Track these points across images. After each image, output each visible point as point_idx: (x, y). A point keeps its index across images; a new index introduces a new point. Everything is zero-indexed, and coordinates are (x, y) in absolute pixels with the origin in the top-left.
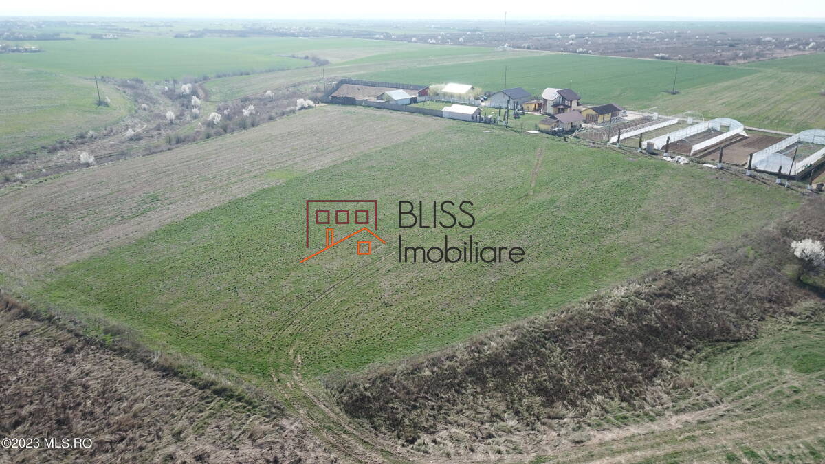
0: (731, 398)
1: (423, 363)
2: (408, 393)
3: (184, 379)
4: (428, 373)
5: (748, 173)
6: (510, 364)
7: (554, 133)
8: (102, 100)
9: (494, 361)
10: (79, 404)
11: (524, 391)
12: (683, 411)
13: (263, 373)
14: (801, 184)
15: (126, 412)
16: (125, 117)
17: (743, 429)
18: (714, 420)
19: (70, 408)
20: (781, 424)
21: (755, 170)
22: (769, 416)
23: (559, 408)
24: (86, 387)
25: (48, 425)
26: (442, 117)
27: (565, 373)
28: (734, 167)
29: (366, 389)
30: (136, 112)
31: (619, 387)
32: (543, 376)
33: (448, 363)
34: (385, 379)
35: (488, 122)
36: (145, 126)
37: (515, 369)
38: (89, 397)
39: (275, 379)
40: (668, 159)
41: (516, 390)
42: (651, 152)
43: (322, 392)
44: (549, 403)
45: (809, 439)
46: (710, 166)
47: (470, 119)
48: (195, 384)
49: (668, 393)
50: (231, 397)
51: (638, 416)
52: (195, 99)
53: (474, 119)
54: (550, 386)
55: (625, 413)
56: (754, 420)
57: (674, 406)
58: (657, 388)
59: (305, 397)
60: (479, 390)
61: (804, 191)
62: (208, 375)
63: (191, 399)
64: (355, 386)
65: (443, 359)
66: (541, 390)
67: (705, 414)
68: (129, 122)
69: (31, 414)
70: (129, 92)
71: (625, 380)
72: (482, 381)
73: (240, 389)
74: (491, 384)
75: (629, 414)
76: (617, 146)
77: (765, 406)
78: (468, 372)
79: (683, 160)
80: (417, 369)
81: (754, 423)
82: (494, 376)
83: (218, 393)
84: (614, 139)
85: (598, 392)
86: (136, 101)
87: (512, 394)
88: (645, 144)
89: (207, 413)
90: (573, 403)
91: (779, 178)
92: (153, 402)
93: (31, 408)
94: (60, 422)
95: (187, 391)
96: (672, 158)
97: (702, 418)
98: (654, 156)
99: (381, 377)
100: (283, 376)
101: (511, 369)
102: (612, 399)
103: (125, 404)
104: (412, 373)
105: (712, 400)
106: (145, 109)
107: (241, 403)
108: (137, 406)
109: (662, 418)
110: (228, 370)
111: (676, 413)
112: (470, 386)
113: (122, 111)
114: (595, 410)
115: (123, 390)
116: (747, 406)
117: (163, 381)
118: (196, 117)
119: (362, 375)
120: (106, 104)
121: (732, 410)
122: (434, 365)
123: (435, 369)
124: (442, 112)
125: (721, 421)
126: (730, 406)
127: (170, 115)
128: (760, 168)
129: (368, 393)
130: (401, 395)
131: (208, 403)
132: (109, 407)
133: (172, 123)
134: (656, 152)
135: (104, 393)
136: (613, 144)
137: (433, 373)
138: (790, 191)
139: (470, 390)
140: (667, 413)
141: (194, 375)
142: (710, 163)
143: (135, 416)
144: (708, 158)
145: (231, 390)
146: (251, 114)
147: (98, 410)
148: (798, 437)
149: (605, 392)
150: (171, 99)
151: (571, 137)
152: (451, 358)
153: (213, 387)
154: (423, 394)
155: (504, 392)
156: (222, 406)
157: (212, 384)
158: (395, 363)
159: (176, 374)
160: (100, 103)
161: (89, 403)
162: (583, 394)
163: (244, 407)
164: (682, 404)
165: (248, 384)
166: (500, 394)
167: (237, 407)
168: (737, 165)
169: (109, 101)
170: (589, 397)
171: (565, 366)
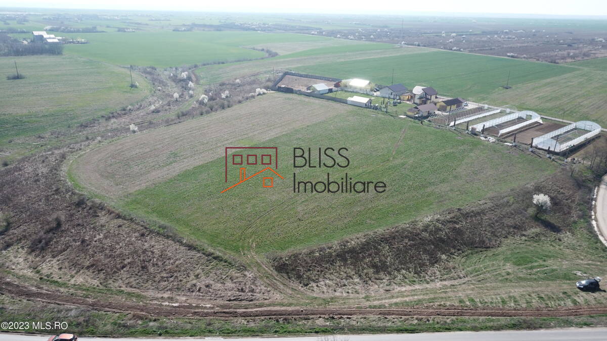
0: (472, 275)
1: (315, 250)
2: (307, 263)
3: (199, 251)
4: (318, 254)
5: (531, 150)
6: (360, 253)
7: (416, 118)
8: (133, 84)
9: (352, 251)
10: (151, 260)
11: (365, 266)
12: (445, 280)
13: (237, 250)
14: (562, 158)
15: (172, 265)
16: (148, 96)
17: (473, 289)
18: (460, 285)
19: (147, 261)
20: (493, 288)
21: (536, 147)
22: (488, 285)
23: (382, 275)
24: (153, 253)
25: (137, 268)
26: (347, 104)
27: (389, 259)
28: (523, 145)
29: (286, 260)
30: (155, 92)
31: (415, 267)
32: (377, 260)
33: (328, 250)
34: (296, 256)
35: (376, 108)
36: (161, 103)
37: (362, 255)
38: (154, 257)
39: (242, 253)
40: (483, 138)
41: (361, 265)
42: (474, 133)
43: (265, 260)
44: (377, 272)
45: (503, 296)
46: (508, 144)
47: (365, 106)
48: (204, 254)
49: (440, 271)
50: (221, 260)
51: (421, 281)
52: (191, 84)
53: (367, 106)
54: (379, 264)
55: (415, 279)
56: (480, 286)
57: (441, 277)
58: (435, 269)
59: (257, 262)
60: (342, 264)
61: (562, 162)
62: (211, 250)
63: (202, 260)
64: (281, 258)
65: (326, 248)
66: (374, 266)
67: (455, 282)
68: (150, 99)
69: (129, 263)
70: (149, 77)
71: (419, 264)
72: (345, 260)
73: (225, 257)
74: (349, 262)
75: (416, 280)
76: (454, 128)
77: (488, 280)
78: (338, 255)
79: (492, 139)
80: (312, 252)
81: (479, 287)
82: (351, 258)
83: (215, 258)
84: (452, 124)
85: (403, 269)
86: (154, 84)
87: (359, 267)
88: (470, 128)
89: (210, 267)
90: (390, 274)
91: (548, 154)
92: (185, 261)
93: (129, 260)
94: (143, 268)
95: (201, 257)
96: (486, 138)
97: (453, 283)
98: (475, 136)
99: (294, 255)
100: (246, 252)
101: (361, 255)
102: (410, 272)
103: (172, 261)
104: (310, 254)
105: (462, 276)
106: (159, 90)
107: (226, 264)
108: (177, 262)
109: (433, 283)
110: (220, 248)
111: (441, 280)
112: (338, 262)
113: (146, 91)
114: (400, 277)
115: (170, 255)
116: (479, 279)
117: (189, 252)
118: (191, 96)
119: (285, 254)
120: (136, 87)
121: (470, 281)
122: (321, 251)
123: (321, 253)
124: (347, 100)
125: (464, 286)
126: (470, 279)
127: (176, 95)
128: (540, 146)
129: (287, 262)
130: (303, 264)
131: (210, 262)
132: (165, 262)
133: (177, 100)
134: (477, 133)
135: (161, 255)
136: (451, 127)
137: (320, 254)
138: (554, 162)
139: (338, 264)
140: (436, 280)
141: (203, 250)
142: (509, 142)
143: (177, 266)
144: (509, 139)
145: (221, 257)
146: (227, 97)
147: (160, 263)
148: (499, 295)
149: (408, 269)
150: (175, 82)
151: (426, 121)
152: (330, 248)
153: (213, 255)
154: (314, 264)
155: (355, 266)
156: (217, 264)
157: (212, 254)
158: (302, 249)
159: (195, 249)
160: (133, 86)
161: (155, 260)
162: (395, 269)
163: (228, 265)
164: (445, 277)
165: (229, 255)
166: (353, 267)
167: (224, 265)
168: (526, 144)
169: (138, 84)
170: (399, 271)
171: (389, 255)
